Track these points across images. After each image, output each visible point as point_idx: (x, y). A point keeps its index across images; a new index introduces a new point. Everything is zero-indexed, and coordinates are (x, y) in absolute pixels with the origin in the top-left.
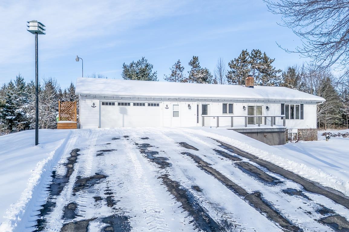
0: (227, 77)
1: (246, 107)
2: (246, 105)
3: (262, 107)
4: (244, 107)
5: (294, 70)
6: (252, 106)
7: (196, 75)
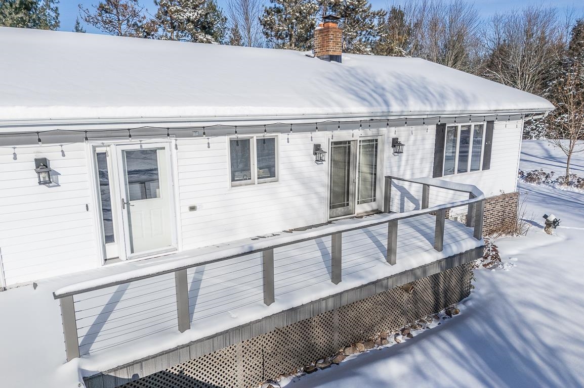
0: (261, 22)
1: (325, 147)
2: (324, 138)
3: (377, 140)
4: (317, 148)
5: (403, 15)
6: (345, 142)
7: (175, 11)
